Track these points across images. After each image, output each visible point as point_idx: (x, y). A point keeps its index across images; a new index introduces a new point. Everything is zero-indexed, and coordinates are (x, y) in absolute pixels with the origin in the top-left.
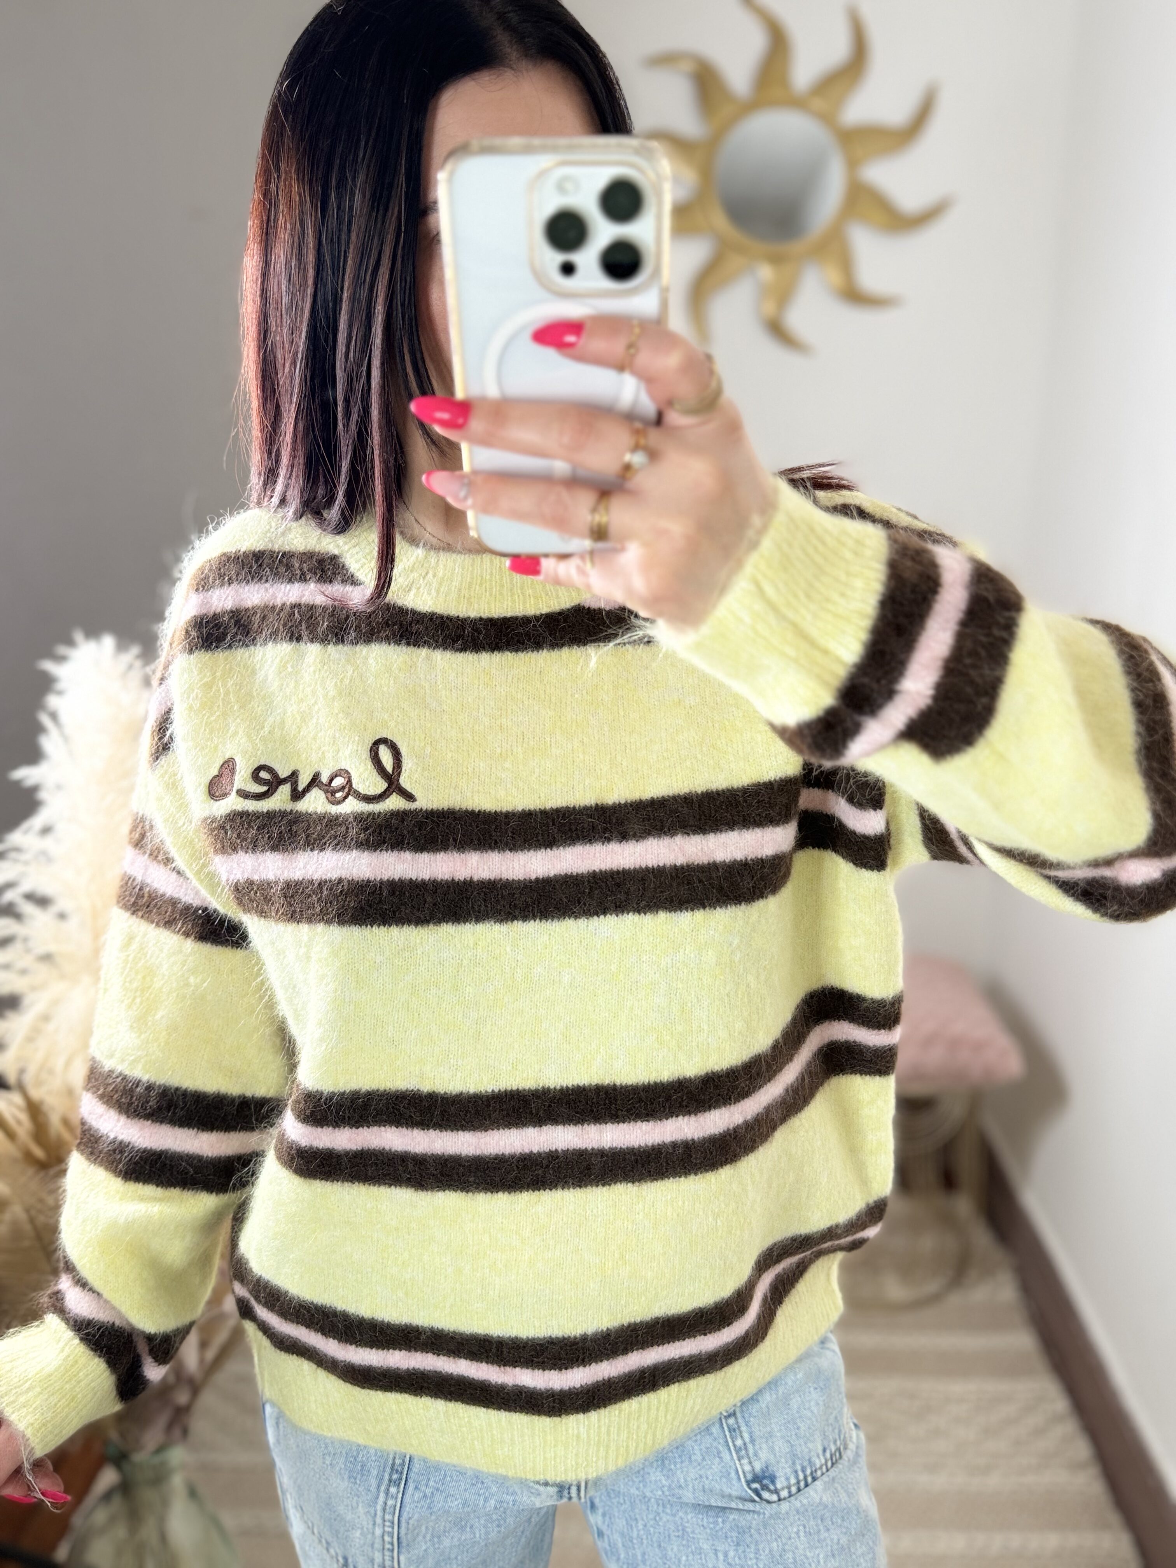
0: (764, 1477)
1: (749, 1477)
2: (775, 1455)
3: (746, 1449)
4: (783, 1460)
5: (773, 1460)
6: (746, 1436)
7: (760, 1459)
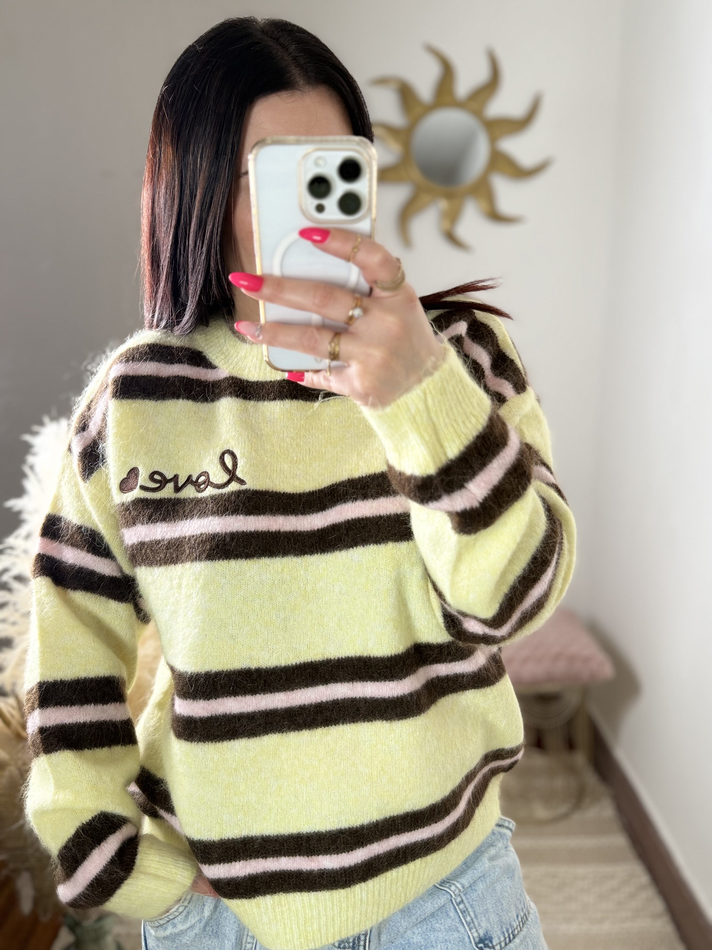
0: (486, 939)
1: (477, 940)
2: (490, 923)
3: (473, 922)
4: (496, 926)
5: (490, 928)
6: (472, 914)
7: (482, 927)
